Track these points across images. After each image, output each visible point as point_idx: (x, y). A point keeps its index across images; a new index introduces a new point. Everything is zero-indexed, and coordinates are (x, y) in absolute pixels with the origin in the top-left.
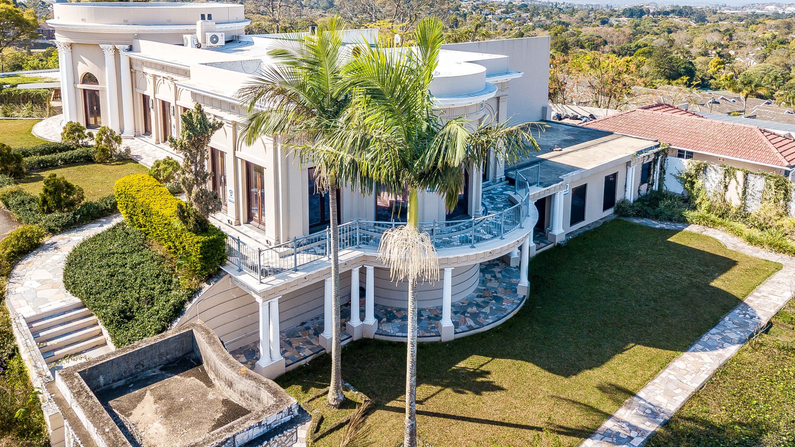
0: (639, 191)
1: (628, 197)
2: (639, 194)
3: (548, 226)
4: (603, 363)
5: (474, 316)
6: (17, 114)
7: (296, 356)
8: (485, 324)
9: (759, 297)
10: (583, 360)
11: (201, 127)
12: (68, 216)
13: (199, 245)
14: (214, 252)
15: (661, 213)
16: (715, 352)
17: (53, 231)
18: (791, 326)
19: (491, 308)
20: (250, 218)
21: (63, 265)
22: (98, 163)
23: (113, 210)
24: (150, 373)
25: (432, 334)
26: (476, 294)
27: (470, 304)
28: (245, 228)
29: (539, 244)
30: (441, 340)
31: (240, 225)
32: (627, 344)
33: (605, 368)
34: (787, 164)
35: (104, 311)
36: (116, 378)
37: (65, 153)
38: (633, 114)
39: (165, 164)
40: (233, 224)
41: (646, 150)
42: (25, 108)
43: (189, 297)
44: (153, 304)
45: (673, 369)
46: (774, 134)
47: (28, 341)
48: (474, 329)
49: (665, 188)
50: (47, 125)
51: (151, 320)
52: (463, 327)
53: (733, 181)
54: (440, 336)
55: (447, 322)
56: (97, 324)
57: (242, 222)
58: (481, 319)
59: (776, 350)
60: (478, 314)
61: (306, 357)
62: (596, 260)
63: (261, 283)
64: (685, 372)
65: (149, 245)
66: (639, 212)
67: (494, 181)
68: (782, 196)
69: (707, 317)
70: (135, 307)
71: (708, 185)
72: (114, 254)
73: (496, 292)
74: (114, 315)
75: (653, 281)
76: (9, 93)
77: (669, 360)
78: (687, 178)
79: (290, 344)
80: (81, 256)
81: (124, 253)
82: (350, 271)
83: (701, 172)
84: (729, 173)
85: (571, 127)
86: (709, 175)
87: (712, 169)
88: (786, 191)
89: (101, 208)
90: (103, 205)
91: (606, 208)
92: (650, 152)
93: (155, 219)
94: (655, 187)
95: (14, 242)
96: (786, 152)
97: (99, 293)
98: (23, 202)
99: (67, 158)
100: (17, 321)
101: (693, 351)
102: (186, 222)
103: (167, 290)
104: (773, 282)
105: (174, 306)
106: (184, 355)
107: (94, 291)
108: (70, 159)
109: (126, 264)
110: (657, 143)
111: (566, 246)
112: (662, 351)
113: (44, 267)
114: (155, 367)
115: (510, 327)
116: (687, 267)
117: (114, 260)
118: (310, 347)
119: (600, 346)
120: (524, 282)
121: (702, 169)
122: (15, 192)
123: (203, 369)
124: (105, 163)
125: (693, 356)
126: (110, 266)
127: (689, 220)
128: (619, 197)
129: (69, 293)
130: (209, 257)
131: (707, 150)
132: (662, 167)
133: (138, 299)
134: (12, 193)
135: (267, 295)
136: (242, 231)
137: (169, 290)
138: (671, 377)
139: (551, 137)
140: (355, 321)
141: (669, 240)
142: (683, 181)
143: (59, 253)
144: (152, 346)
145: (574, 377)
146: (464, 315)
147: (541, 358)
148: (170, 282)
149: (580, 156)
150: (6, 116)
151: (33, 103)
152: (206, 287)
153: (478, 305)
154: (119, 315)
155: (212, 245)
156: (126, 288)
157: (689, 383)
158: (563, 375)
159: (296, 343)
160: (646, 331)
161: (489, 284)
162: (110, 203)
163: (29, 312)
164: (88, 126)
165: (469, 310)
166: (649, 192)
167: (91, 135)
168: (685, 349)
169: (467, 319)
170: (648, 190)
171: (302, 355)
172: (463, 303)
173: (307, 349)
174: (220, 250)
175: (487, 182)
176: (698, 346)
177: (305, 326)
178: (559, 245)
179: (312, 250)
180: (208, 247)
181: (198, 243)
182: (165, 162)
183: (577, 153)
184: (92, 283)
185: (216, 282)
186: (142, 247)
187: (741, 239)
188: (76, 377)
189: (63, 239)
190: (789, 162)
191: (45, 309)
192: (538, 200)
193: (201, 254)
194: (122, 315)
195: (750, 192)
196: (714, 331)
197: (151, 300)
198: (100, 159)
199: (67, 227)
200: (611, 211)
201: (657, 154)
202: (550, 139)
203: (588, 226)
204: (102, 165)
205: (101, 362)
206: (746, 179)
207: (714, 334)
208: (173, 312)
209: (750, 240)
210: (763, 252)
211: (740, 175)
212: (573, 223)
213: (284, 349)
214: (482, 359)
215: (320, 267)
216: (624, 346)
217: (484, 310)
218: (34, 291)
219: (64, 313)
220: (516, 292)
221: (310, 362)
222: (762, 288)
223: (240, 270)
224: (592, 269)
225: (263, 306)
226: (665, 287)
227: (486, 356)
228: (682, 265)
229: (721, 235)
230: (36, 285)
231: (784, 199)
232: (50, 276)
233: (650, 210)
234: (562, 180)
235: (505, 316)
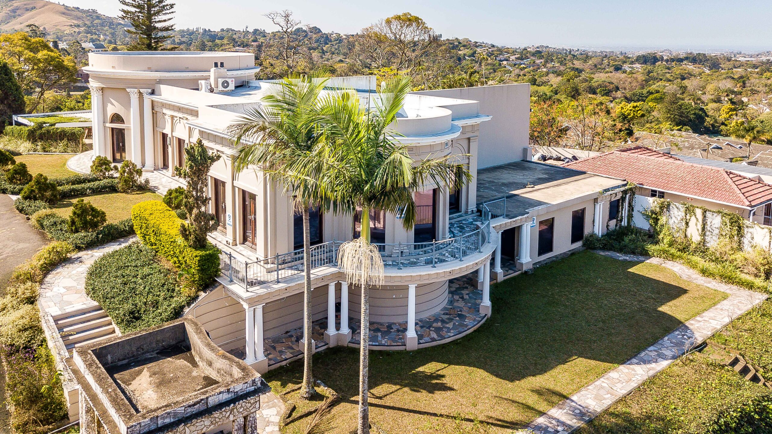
0: (608, 226)
1: (596, 231)
2: (608, 229)
3: (517, 256)
4: (546, 372)
5: (438, 330)
6: (54, 150)
7: (279, 358)
8: (446, 336)
9: (700, 321)
10: (529, 369)
11: (201, 159)
12: (92, 235)
13: (198, 258)
14: (210, 265)
15: (625, 246)
16: (649, 366)
17: (79, 248)
18: (723, 346)
19: (454, 324)
20: (245, 239)
21: (85, 275)
22: (121, 192)
23: (131, 232)
24: (149, 356)
25: (398, 344)
26: (443, 312)
27: (436, 320)
28: (240, 248)
29: (507, 271)
30: (406, 349)
31: (236, 245)
32: (571, 356)
33: (547, 376)
34: (748, 203)
35: (117, 312)
36: (121, 358)
37: (93, 183)
38: (611, 156)
39: (177, 193)
40: (231, 244)
41: (613, 188)
42: (61, 144)
43: (188, 303)
44: (158, 307)
45: (607, 378)
46: (740, 176)
47: (54, 334)
48: (436, 341)
49: (632, 224)
50: (79, 159)
51: (155, 320)
52: (427, 339)
53: (693, 218)
54: (405, 345)
55: (411, 333)
56: (110, 324)
57: (238, 243)
58: (444, 333)
59: (704, 366)
60: (442, 328)
61: (286, 359)
62: (557, 287)
63: (247, 291)
64: (618, 381)
65: (159, 261)
66: (606, 245)
67: (466, 213)
68: (736, 232)
69: (647, 336)
70: (143, 310)
71: (671, 222)
72: (128, 266)
73: (461, 311)
74: (124, 315)
75: (606, 305)
76: (48, 131)
77: (606, 371)
78: (652, 215)
79: (274, 348)
80: (101, 268)
81: (136, 266)
82: (327, 286)
83: (665, 210)
84: (689, 210)
85: (548, 167)
86: (671, 212)
87: (674, 206)
88: (740, 227)
89: (121, 229)
90: (122, 227)
91: (573, 241)
92: (617, 190)
93: (164, 238)
94: (624, 223)
95: (47, 255)
96: (749, 193)
97: (114, 298)
98: (55, 223)
99: (95, 187)
100: (46, 318)
101: (629, 364)
102: (187, 239)
103: (170, 297)
104: (717, 309)
105: (175, 309)
106: (176, 344)
107: (109, 296)
108: (97, 188)
109: (138, 275)
110: (625, 182)
111: (533, 274)
112: (601, 363)
113: (70, 277)
114: (153, 351)
115: (469, 340)
116: (640, 294)
117: (128, 272)
118: (291, 351)
119: (546, 358)
120: (486, 302)
121: (665, 208)
122: (49, 215)
123: (191, 354)
124: (127, 193)
125: (627, 368)
126: (124, 277)
127: (650, 253)
128: (587, 231)
129: (89, 298)
130: (205, 269)
131: (676, 190)
132: (630, 206)
133: (145, 304)
134: (47, 216)
135: (252, 302)
136: (238, 250)
137: (172, 297)
138: (604, 385)
139: (527, 176)
140: (331, 330)
141: (629, 270)
142: (648, 217)
143: (83, 266)
144: (150, 333)
145: (518, 382)
146: (429, 329)
147: (491, 366)
148: (173, 290)
149: (550, 192)
150: (45, 151)
151: (68, 140)
152: (202, 294)
153: (443, 321)
154: (129, 316)
155: (208, 259)
156: (136, 295)
157: (618, 390)
158: (509, 380)
159: (279, 348)
160: (589, 347)
161: (456, 304)
162: (128, 226)
163: (56, 311)
164: (115, 160)
165: (435, 325)
166: (618, 227)
167: (116, 168)
168: (623, 362)
169: (431, 332)
170: (616, 225)
171: (284, 357)
172: (430, 319)
173: (288, 353)
174: (215, 264)
175: (460, 213)
176: (634, 360)
177: (289, 334)
178: (526, 272)
179: (296, 267)
180: (205, 260)
181: (196, 256)
182: (176, 191)
183: (548, 190)
184: (108, 289)
185: (211, 291)
186: (152, 262)
187: (696, 271)
188: (89, 354)
189: (87, 255)
190: (750, 202)
191: (69, 309)
192: (505, 231)
193: (199, 266)
194: (132, 316)
195: (709, 229)
196: (652, 348)
197: (156, 305)
198: (123, 188)
199: (91, 245)
200: (579, 244)
201: (625, 192)
202: (525, 177)
203: (556, 257)
204: (124, 194)
205: (109, 344)
206: (705, 217)
207: (651, 351)
208: (174, 315)
209: (704, 272)
210: (714, 283)
211: (699, 212)
212: (540, 254)
213: (269, 352)
214: (440, 365)
215: (299, 280)
216: (567, 359)
217: (447, 326)
218: (61, 296)
219: (85, 314)
220: (479, 311)
221: (290, 364)
222: (706, 314)
223: (231, 281)
224: (553, 294)
225: (249, 311)
226: (615, 311)
227: (444, 363)
228: (636, 292)
229: (678, 268)
230: (63, 291)
231: (738, 234)
232: (74, 284)
233: (614, 243)
234: (528, 213)
235: (466, 331)
